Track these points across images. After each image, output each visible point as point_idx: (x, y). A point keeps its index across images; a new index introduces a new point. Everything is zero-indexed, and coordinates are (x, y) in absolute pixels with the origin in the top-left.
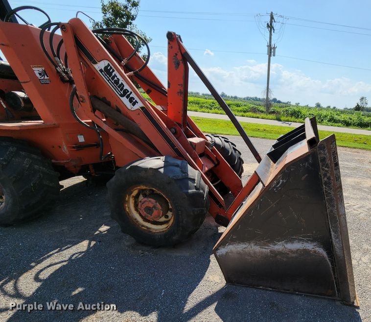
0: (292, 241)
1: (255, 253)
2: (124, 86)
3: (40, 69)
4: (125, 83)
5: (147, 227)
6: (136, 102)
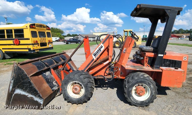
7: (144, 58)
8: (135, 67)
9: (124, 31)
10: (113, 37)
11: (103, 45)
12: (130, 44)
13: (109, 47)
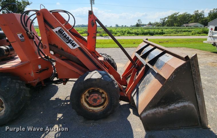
0: (178, 103)
1: (160, 112)
2: (69, 38)
3: (20, 34)
4: (69, 37)
5: (92, 110)
6: (76, 45)
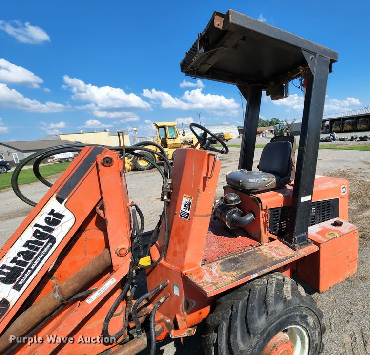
7: (256, 215)
8: (236, 261)
9: (156, 125)
10: (122, 154)
11: (59, 208)
12: (205, 179)
13: (102, 208)
